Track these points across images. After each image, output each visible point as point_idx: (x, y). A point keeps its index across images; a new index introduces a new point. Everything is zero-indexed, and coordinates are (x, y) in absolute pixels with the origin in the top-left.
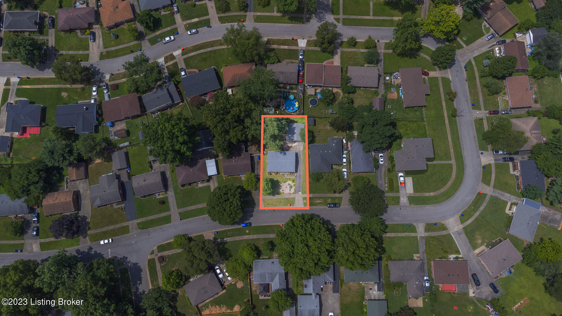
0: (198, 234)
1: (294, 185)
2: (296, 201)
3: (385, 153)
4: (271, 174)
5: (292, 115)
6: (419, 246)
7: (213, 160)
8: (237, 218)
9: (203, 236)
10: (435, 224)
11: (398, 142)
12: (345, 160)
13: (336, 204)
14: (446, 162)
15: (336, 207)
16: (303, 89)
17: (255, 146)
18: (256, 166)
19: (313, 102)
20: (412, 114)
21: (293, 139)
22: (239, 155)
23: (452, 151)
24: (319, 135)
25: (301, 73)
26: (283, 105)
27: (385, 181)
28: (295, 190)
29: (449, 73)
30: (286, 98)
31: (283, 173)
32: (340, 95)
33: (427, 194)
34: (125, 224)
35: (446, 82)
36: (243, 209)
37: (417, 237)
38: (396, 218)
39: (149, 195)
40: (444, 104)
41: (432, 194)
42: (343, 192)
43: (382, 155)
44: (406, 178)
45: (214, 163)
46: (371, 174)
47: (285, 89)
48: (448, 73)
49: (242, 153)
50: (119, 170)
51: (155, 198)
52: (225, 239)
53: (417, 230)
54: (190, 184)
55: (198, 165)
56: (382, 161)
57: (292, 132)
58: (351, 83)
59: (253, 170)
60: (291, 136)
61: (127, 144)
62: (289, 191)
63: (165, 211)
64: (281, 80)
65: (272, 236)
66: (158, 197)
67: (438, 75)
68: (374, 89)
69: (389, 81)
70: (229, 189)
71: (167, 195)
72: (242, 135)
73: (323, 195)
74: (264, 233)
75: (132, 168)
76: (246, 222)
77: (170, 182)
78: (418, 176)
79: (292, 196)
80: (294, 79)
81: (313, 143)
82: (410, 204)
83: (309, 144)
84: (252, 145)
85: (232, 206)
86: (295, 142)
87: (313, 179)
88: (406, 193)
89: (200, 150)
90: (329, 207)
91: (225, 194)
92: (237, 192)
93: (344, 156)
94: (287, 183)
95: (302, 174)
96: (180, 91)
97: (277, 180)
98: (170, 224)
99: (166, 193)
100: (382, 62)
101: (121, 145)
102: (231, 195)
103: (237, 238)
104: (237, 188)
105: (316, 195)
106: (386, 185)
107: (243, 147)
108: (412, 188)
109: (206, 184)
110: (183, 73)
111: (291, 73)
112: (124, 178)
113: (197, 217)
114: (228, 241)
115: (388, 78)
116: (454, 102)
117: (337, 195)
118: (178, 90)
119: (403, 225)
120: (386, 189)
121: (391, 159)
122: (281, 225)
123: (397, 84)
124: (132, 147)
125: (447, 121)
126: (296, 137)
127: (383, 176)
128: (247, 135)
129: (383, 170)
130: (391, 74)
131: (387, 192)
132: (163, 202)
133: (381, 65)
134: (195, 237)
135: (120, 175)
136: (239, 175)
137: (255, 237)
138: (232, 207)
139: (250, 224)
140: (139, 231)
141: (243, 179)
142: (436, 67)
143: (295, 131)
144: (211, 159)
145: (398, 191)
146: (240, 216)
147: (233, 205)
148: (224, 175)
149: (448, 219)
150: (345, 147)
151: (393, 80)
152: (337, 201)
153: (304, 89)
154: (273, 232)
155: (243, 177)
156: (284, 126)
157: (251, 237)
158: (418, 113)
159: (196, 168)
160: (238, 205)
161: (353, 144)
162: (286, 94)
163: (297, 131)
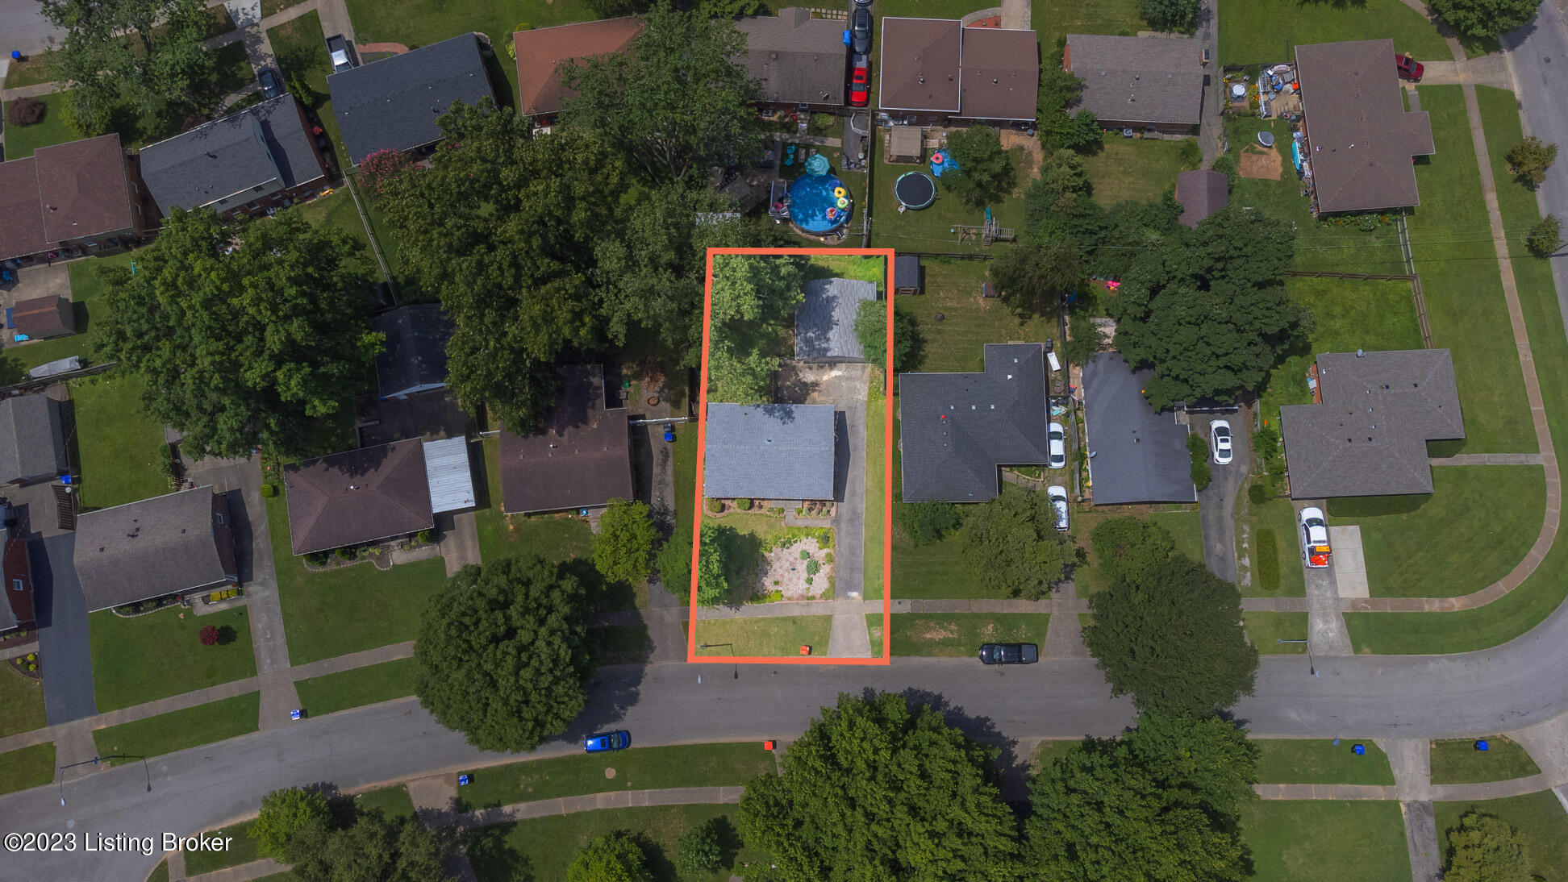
0: (385, 784)
1: (830, 559)
2: (838, 633)
3: (1238, 418)
4: (723, 508)
5: (821, 245)
6: (1410, 845)
7: (460, 442)
8: (557, 716)
9: (406, 796)
10: (1480, 745)
11: (1294, 369)
12: (1057, 448)
13: (1019, 646)
14: (1513, 459)
15: (1021, 662)
16: (868, 133)
17: (654, 379)
18: (656, 470)
19: (916, 190)
20: (1348, 247)
21: (826, 350)
22: (580, 418)
23: (1537, 407)
24: (939, 332)
25: (862, 64)
26: (781, 200)
27: (1239, 542)
28: (831, 580)
29: (1511, 68)
30: (795, 171)
31: (780, 504)
32: (1030, 162)
33: (1433, 606)
34: (34, 738)
35: (1499, 104)
36: (583, 675)
37: (1397, 803)
38: (1292, 715)
39: (159, 602)
40: (1492, 200)
41: (1456, 604)
42: (1053, 594)
43: (1224, 424)
44: (1333, 529)
45: (463, 457)
46: (1173, 510)
47: (789, 131)
48: (1503, 68)
49: (590, 412)
50: (24, 483)
51: (189, 614)
52: (507, 809)
53: (1396, 772)
54: (349, 552)
55: (389, 464)
56: (1224, 453)
57: (819, 316)
58: (1082, 106)
59: (641, 489)
60: (818, 338)
61: (67, 364)
62: (802, 585)
63: (231, 676)
64: (773, 89)
65: (728, 795)
66: (201, 610)
67: (1461, 79)
68: (1178, 137)
69: (1246, 104)
70: (519, 581)
71: (242, 602)
72: (577, 316)
73: (960, 606)
74: (685, 782)
75: (87, 475)
76: (607, 728)
77: (261, 542)
78: (1387, 520)
79: (817, 609)
80: (832, 86)
81: (914, 368)
82: (1357, 649)
83: (896, 371)
84: (638, 376)
85: (527, 665)
86: (833, 363)
87: (913, 533)
88: (1338, 599)
89: (401, 394)
90: (989, 660)
91: (494, 605)
92: (556, 595)
93: (1055, 427)
94: (796, 548)
95: (862, 507)
96: (324, 135)
97: (752, 535)
98: (254, 735)
99: (240, 593)
100: (1214, 22)
101: (40, 371)
102: (526, 611)
103: (562, 806)
104: (561, 576)
105: (926, 605)
106: (1246, 562)
107: (598, 381)
108: (1362, 576)
109: (423, 552)
110: (339, 59)
111: (818, 58)
112: (44, 522)
113: (381, 704)
114: (519, 816)
115: (1239, 90)
116: (1540, 194)
117: (1023, 606)
118: (317, 130)
119: (1325, 748)
120: (1247, 580)
121: (1265, 443)
122: (768, 746)
123: (1280, 117)
124: (93, 382)
125: (1508, 279)
126: (839, 340)
127: (1229, 521)
128: (607, 320)
129: (1231, 492)
130: (1252, 73)
131: (1250, 592)
132: (222, 634)
133: (1207, 36)
134: (370, 795)
135: (26, 506)
136: (578, 511)
137: (646, 798)
138: (526, 673)
139: (625, 737)
140: (104, 768)
141: (595, 527)
142: (1453, 42)
143: (836, 315)
144: (450, 436)
145: (1298, 589)
146: (573, 707)
147: (534, 663)
148: (507, 510)
149: (1537, 721)
150: (1058, 388)
151: (1263, 98)
152: (1022, 634)
153: (874, 127)
154: (729, 777)
155: (596, 520)
156: (782, 284)
157: (629, 799)
158: (1374, 241)
159: (375, 478)
160: (555, 662)
161: (1094, 373)
162: (796, 153)
163: (844, 315)
